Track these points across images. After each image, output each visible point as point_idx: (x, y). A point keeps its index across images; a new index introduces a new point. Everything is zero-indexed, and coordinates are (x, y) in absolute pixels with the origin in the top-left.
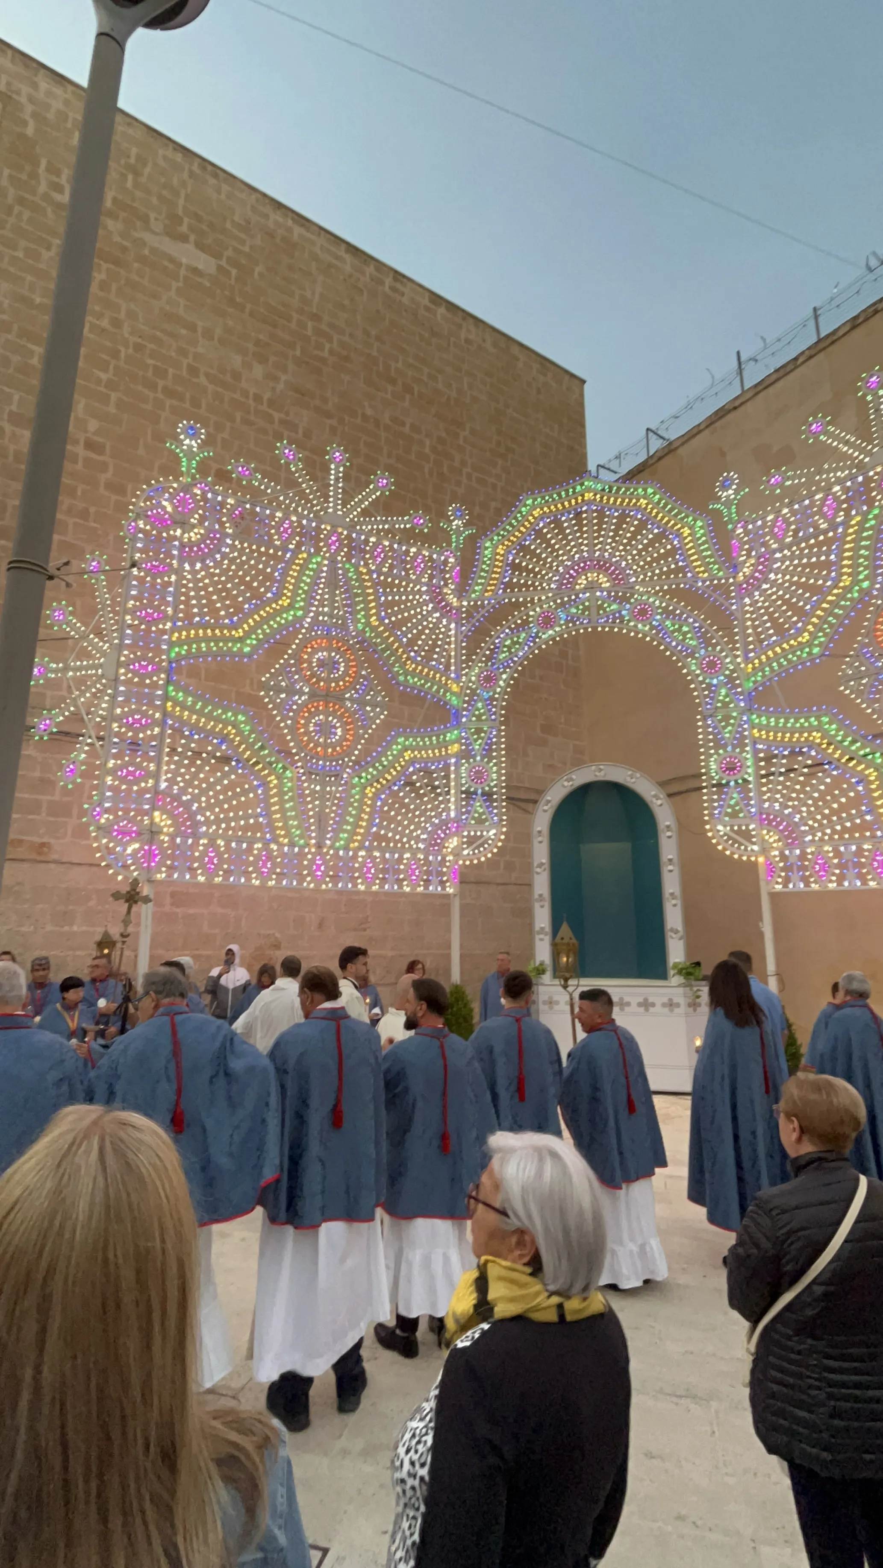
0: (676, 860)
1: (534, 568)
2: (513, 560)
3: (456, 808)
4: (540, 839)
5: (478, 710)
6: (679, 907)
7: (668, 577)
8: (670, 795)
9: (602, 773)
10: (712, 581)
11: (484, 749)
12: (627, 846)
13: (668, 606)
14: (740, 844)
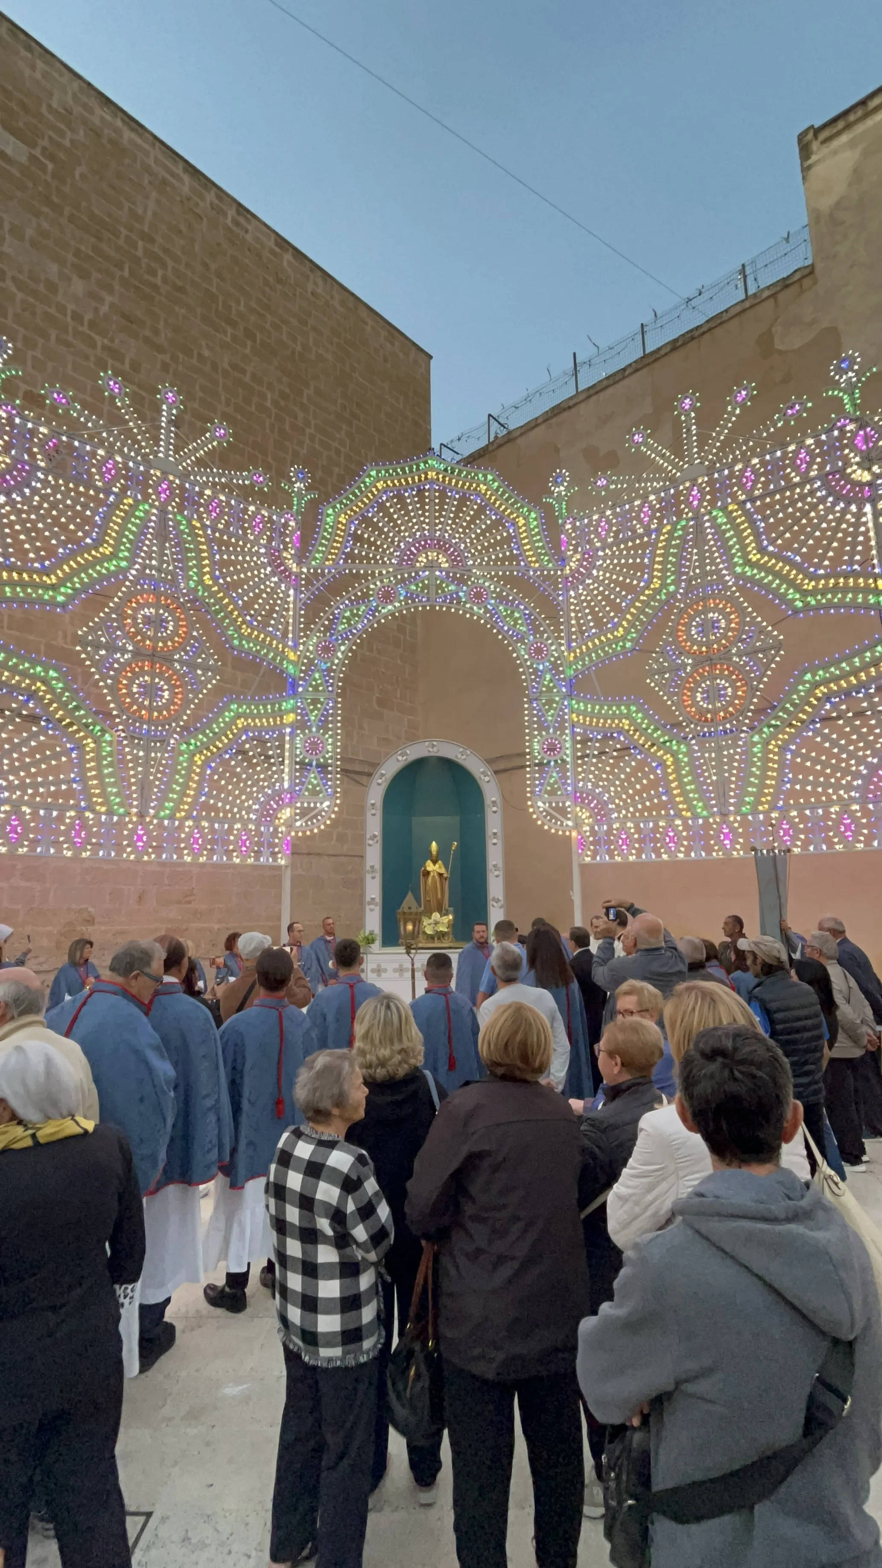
0: (499, 834)
1: (376, 541)
2: (356, 530)
3: (290, 779)
4: (373, 812)
5: (316, 680)
6: (501, 879)
7: (503, 564)
8: (496, 772)
9: (435, 749)
10: (542, 572)
11: (320, 720)
12: (456, 820)
13: (502, 591)
14: (557, 820)
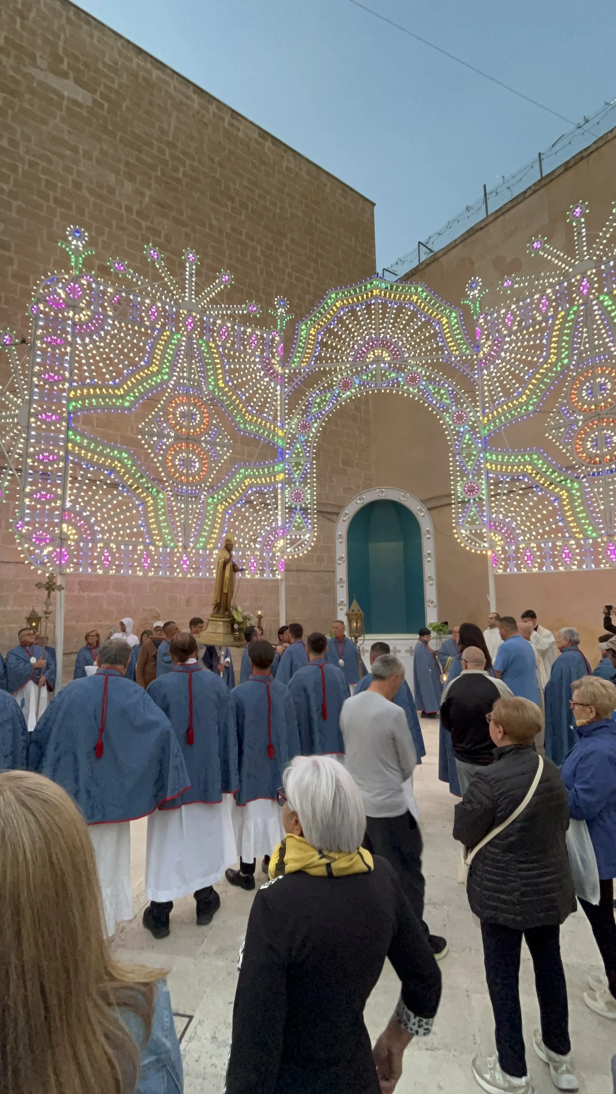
0: (433, 554)
1: (336, 345)
2: (322, 339)
3: (282, 519)
4: (341, 540)
5: (297, 449)
6: (434, 586)
7: (431, 354)
8: (429, 509)
9: (384, 494)
10: (461, 357)
11: (301, 477)
12: (401, 544)
13: (431, 375)
14: (476, 542)
